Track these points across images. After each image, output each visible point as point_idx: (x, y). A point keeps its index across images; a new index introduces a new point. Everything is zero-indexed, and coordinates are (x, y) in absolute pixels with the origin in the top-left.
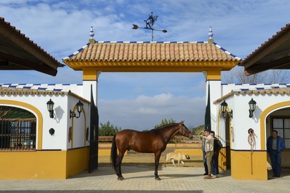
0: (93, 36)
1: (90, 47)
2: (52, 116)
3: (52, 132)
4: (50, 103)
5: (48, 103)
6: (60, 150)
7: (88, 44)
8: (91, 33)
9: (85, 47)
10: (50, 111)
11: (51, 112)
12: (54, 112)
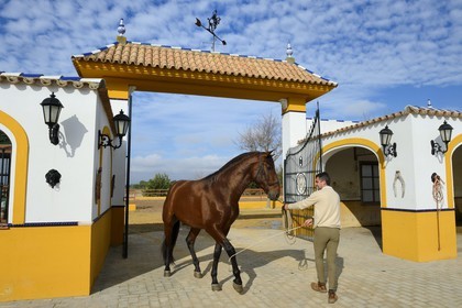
0: (123, 32)
1: (119, 47)
2: (55, 140)
3: (54, 178)
4: (52, 104)
5: (44, 104)
6: (76, 224)
7: (116, 44)
8: (120, 28)
9: (111, 46)
10: (50, 124)
11: (53, 127)
12: (62, 129)
